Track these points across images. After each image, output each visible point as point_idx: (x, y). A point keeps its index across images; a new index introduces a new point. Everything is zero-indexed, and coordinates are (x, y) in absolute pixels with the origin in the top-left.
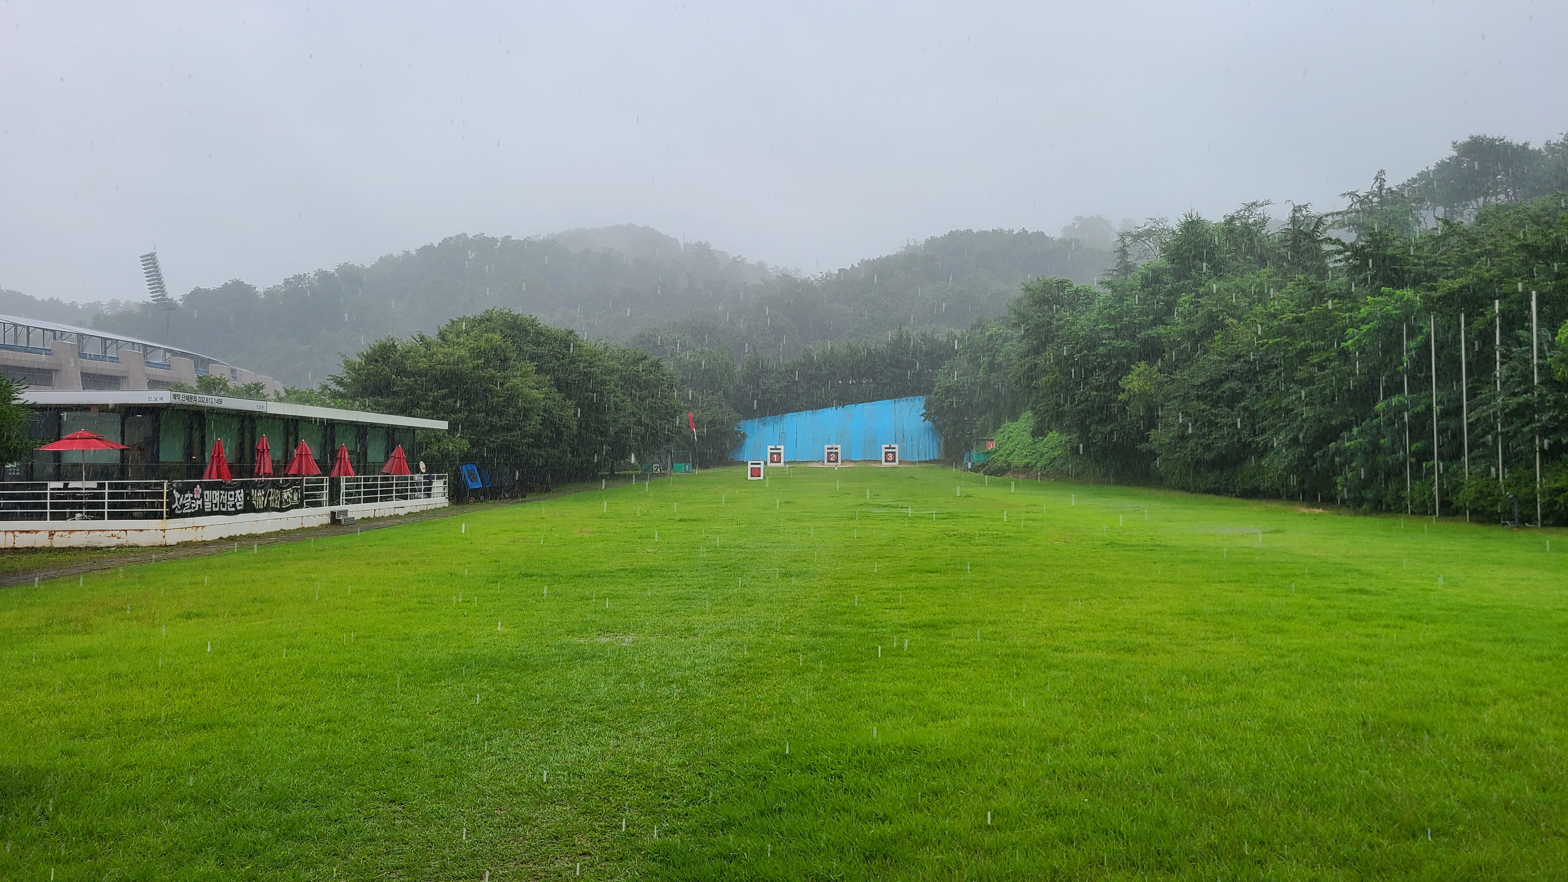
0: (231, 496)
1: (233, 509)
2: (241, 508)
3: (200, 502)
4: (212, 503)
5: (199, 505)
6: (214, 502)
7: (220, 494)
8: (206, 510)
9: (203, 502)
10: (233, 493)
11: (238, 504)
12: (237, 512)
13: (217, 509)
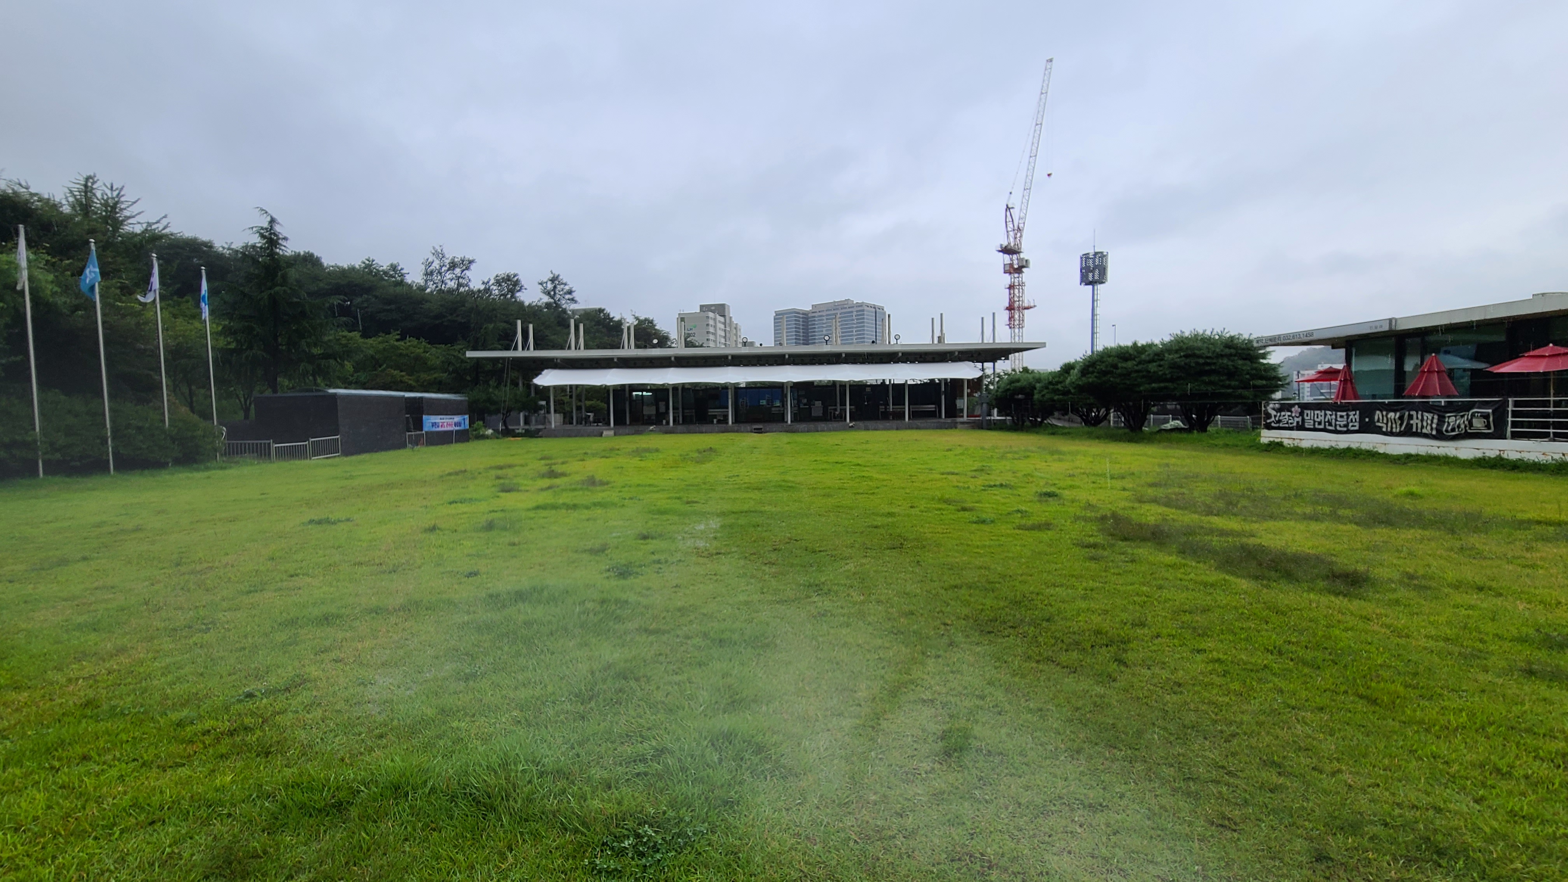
0: (1342, 417)
1: (1345, 429)
2: (1357, 428)
3: (1300, 419)
4: (1315, 421)
5: (1298, 422)
6: (1316, 419)
7: (1325, 415)
8: (1307, 426)
9: (1303, 420)
10: (1344, 414)
11: (1351, 424)
12: (1349, 432)
13: (1322, 427)
